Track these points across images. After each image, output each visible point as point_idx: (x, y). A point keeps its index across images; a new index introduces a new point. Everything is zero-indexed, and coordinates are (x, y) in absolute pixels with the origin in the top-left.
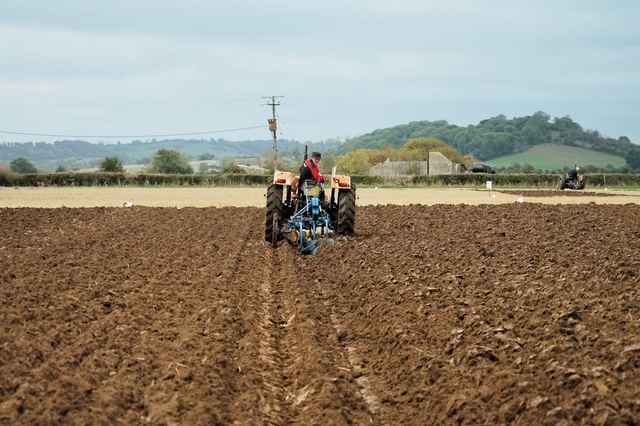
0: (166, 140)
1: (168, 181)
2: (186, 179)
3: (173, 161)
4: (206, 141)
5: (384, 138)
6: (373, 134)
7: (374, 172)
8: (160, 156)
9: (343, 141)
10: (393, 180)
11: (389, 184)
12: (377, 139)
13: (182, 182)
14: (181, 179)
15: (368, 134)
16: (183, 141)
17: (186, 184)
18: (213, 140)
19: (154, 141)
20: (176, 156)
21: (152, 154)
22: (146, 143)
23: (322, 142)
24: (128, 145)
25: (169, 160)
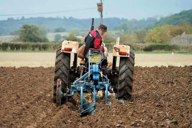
0: (32, 18)
1: (24, 48)
2: (37, 46)
3: (33, 33)
4: (60, 19)
5: (188, 17)
6: (181, 14)
7: (174, 42)
8: (24, 29)
9: (158, 19)
10: (187, 48)
11: (183, 50)
12: (183, 18)
13: (34, 48)
14: (33, 46)
15: (176, 15)
16: (44, 19)
17: (37, 49)
18: (65, 18)
19: (23, 18)
20: (36, 29)
21: (19, 27)
22: (18, 20)
23: (144, 19)
24: (4, 21)
25: (30, 32)
